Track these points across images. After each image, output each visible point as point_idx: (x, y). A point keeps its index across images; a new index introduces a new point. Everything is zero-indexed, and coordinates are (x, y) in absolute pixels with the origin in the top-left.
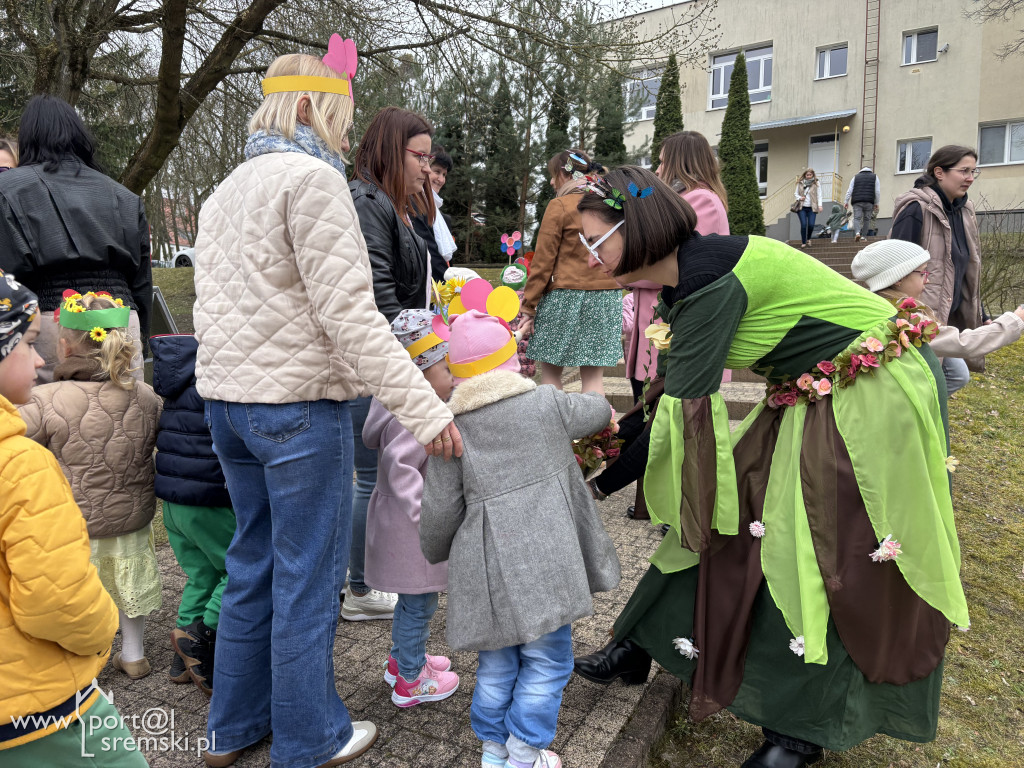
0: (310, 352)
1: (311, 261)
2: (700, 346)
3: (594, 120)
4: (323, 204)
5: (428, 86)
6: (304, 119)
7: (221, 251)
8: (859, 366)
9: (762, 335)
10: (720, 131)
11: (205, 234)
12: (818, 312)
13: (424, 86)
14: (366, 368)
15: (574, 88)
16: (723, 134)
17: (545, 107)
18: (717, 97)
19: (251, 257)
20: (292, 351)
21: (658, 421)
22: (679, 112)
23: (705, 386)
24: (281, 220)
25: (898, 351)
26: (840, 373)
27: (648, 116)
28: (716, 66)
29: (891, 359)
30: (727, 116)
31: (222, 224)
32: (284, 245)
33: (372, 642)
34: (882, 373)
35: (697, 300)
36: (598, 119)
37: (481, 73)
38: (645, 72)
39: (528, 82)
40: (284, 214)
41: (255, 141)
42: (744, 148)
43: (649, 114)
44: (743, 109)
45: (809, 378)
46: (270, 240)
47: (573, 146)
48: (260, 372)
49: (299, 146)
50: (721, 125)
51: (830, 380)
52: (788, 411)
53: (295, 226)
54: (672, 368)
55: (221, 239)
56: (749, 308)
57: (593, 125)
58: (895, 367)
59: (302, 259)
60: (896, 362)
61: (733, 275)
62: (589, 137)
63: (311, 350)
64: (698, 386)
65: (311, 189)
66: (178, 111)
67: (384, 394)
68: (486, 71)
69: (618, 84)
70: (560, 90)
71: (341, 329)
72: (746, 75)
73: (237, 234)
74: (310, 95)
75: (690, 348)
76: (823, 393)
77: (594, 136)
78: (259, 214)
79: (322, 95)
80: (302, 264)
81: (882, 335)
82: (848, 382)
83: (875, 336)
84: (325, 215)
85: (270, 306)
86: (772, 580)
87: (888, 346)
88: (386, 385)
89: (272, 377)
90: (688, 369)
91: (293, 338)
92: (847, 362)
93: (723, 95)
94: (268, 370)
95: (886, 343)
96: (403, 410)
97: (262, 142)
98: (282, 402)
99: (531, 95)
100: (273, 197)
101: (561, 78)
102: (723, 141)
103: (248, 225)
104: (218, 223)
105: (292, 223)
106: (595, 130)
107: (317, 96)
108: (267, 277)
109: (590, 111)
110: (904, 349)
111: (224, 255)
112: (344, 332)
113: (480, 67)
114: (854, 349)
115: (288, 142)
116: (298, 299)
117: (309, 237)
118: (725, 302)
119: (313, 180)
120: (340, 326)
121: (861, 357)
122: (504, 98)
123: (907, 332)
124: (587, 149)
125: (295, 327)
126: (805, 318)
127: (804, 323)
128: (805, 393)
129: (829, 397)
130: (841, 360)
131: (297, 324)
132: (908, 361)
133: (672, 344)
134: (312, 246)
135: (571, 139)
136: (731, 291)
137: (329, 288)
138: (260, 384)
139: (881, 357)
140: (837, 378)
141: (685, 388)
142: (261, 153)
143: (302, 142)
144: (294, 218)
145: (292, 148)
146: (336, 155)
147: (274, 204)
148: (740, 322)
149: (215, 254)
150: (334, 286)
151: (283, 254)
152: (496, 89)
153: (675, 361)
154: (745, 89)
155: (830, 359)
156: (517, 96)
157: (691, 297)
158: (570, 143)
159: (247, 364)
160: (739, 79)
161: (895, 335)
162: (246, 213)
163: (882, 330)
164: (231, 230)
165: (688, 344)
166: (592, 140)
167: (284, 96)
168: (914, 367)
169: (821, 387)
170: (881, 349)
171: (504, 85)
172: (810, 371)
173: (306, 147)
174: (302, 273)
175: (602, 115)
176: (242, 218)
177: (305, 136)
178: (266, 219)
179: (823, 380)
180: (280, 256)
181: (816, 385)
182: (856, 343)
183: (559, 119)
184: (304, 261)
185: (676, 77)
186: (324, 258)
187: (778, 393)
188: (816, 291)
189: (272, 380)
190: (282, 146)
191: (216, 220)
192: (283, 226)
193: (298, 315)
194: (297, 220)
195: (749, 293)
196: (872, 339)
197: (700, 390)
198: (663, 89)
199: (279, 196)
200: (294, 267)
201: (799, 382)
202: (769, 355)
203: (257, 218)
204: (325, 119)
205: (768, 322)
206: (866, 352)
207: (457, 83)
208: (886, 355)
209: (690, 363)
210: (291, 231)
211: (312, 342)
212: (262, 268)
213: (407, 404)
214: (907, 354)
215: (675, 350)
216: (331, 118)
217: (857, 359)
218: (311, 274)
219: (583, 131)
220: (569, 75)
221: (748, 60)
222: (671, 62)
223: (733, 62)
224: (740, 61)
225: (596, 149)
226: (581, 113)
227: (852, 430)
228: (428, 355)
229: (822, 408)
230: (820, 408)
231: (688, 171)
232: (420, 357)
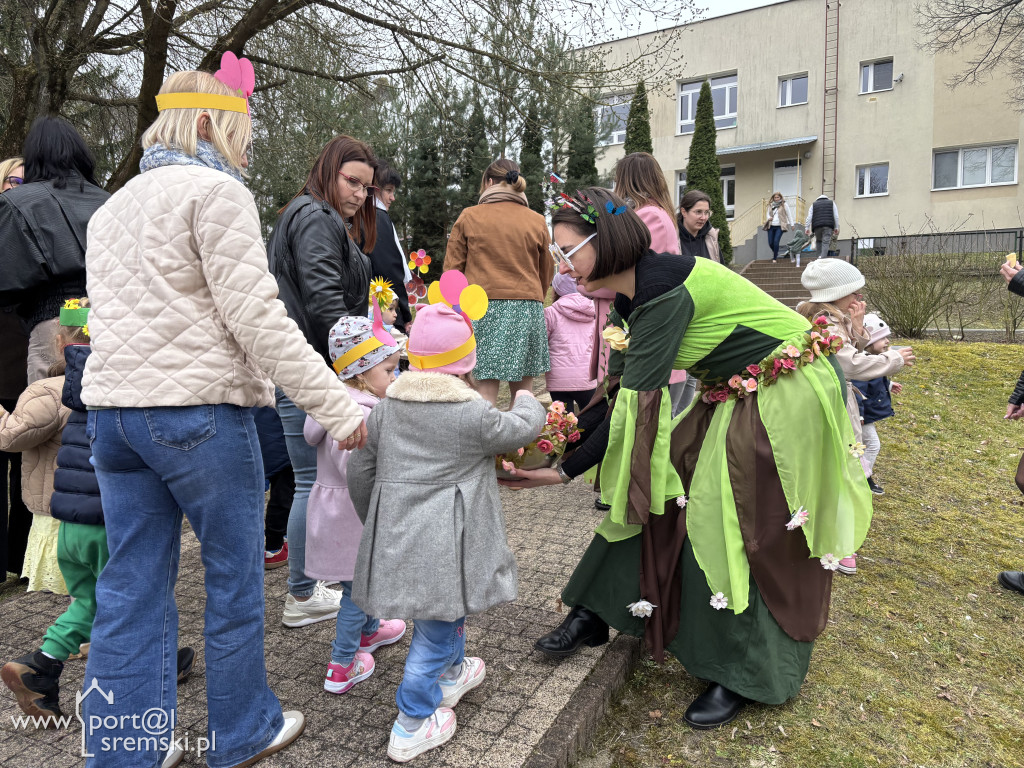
0: (218, 354)
1: (221, 268)
2: (655, 346)
3: (566, 143)
4: (233, 214)
5: (404, 109)
6: (205, 134)
7: (114, 258)
8: (780, 369)
9: (703, 340)
10: (688, 156)
11: (97, 242)
12: (749, 322)
13: (399, 110)
14: (286, 372)
15: (547, 114)
16: (691, 157)
17: (518, 130)
18: (685, 122)
19: (152, 261)
20: (196, 353)
21: (617, 411)
22: (648, 137)
23: (658, 380)
24: (186, 226)
25: (811, 357)
26: (764, 374)
27: (618, 140)
28: (684, 93)
29: (805, 364)
30: (694, 140)
31: (116, 233)
32: (189, 250)
34: (798, 375)
35: (654, 306)
36: (571, 143)
37: (455, 97)
38: (616, 98)
39: (502, 107)
40: (191, 222)
41: (153, 153)
42: (710, 171)
43: (620, 138)
44: (710, 134)
45: (738, 378)
46: (175, 246)
47: (546, 168)
48: (160, 374)
49: (201, 160)
50: (688, 150)
51: (756, 379)
52: (719, 407)
53: (203, 233)
54: (630, 364)
55: (115, 247)
56: (695, 316)
57: (565, 148)
58: (808, 370)
59: (211, 265)
60: (809, 366)
61: (684, 287)
62: (562, 160)
63: (214, 352)
64: (652, 380)
65: (220, 200)
67: (302, 396)
68: (461, 96)
69: (589, 110)
70: (533, 116)
71: (259, 336)
72: (711, 103)
73: (134, 240)
74: (210, 113)
75: (647, 348)
76: (750, 390)
77: (567, 160)
78: (162, 220)
79: (221, 113)
80: (209, 271)
81: (799, 344)
82: (770, 381)
83: (794, 345)
84: (236, 224)
85: (174, 308)
86: (697, 545)
87: (804, 354)
88: (306, 388)
89: (173, 379)
90: (644, 365)
91: (197, 340)
92: (771, 365)
93: (690, 121)
94: (170, 372)
95: (802, 350)
96: (322, 410)
97: (161, 154)
98: (183, 405)
99: (505, 119)
100: (178, 204)
101: (533, 102)
102: (691, 164)
103: (149, 230)
104: (112, 231)
105: (201, 231)
106: (567, 153)
107: (216, 113)
108: (169, 281)
109: (563, 135)
110: (816, 357)
111: (118, 261)
112: (262, 338)
113: (455, 92)
114: (776, 355)
115: (190, 157)
116: (200, 304)
117: (219, 246)
118: (677, 309)
119: (221, 191)
120: (257, 333)
121: (782, 361)
122: (479, 122)
123: (819, 343)
124: (561, 172)
125: (199, 330)
126: (739, 326)
127: (739, 330)
128: (734, 391)
129: (755, 394)
130: (766, 363)
131: (200, 326)
132: (818, 366)
133: (630, 344)
134: (223, 253)
135: (544, 162)
136: (683, 299)
137: (242, 295)
138: (161, 386)
139: (798, 362)
140: (762, 378)
141: (641, 382)
142: (159, 165)
143: (204, 157)
144: (202, 226)
145: (195, 162)
146: (237, 171)
147: (179, 210)
148: (687, 328)
149: (107, 261)
150: (247, 293)
151: (188, 260)
152: (471, 113)
154: (711, 116)
155: (757, 363)
156: (491, 119)
157: (650, 303)
158: (543, 166)
159: (146, 367)
160: (705, 106)
161: (810, 345)
162: (146, 218)
163: (799, 340)
164: (128, 237)
166: (564, 164)
167: (183, 112)
168: (823, 371)
169: (749, 385)
170: (798, 355)
171: (478, 109)
172: (740, 374)
173: (208, 162)
174: (209, 281)
175: (574, 138)
176: (141, 225)
177: (207, 151)
178: (170, 225)
179: (751, 379)
180: (185, 262)
181: (745, 383)
182: (779, 350)
183: (532, 143)
184: (214, 268)
185: (644, 103)
186: (235, 265)
187: (711, 392)
188: (749, 307)
189: (173, 382)
190: (184, 159)
191: (110, 229)
192: (188, 233)
193: (202, 318)
194: (205, 228)
195: (696, 303)
196: (791, 347)
197: (653, 384)
198: (632, 115)
199: (185, 204)
200: (198, 274)
201: (730, 382)
202: (707, 357)
203: (160, 224)
204: (225, 136)
205: (709, 329)
206: (787, 357)
207: (432, 107)
208: (802, 361)
210: (198, 238)
211: (216, 345)
212: (165, 271)
213: (326, 405)
214: (818, 361)
215: (634, 349)
216: (230, 136)
217: (779, 362)
218: (220, 281)
219: (557, 153)
220: (541, 100)
221: (713, 88)
222: (641, 88)
223: (699, 90)
224: (706, 89)
225: (568, 173)
226: (554, 137)
227: (773, 421)
228: (370, 358)
229: (748, 402)
230: (746, 403)
231: (638, 190)
232: (362, 359)
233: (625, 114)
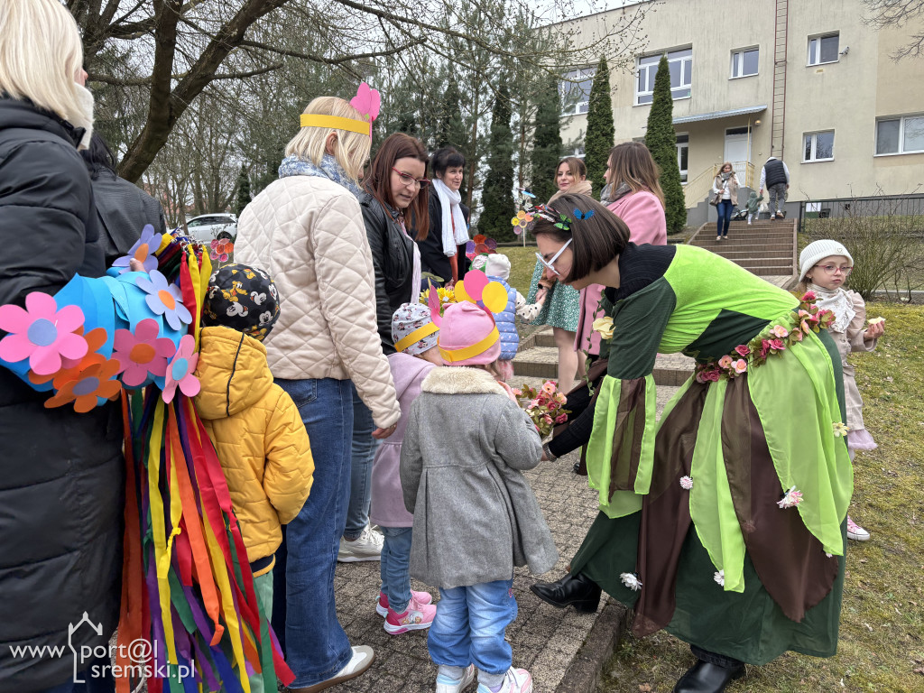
0: (320, 340)
1: (330, 270)
2: (638, 336)
3: (534, 115)
4: (342, 225)
5: (385, 85)
6: (330, 151)
7: (254, 252)
8: (769, 349)
10: (646, 125)
12: (734, 306)
13: (381, 85)
15: (513, 85)
16: (649, 127)
17: (489, 104)
18: (642, 94)
19: (278, 261)
20: (306, 338)
21: (602, 397)
22: (609, 108)
23: (641, 369)
24: (305, 233)
25: (800, 336)
26: (753, 354)
27: (581, 110)
28: (642, 67)
29: (794, 343)
30: (652, 112)
31: (256, 230)
32: (306, 253)
33: (363, 580)
34: (787, 354)
35: (635, 300)
36: (537, 115)
37: (432, 73)
38: (578, 72)
39: (475, 82)
40: (309, 228)
41: (288, 163)
42: (667, 140)
43: (582, 108)
44: (666, 106)
45: (729, 359)
46: (295, 249)
47: (515, 138)
48: (279, 353)
49: (323, 171)
50: (646, 120)
51: (746, 360)
52: (713, 385)
53: (318, 239)
54: (614, 353)
55: (254, 242)
56: (678, 305)
57: (532, 120)
58: (798, 349)
59: (322, 265)
60: (798, 345)
61: (665, 280)
62: (529, 131)
63: (320, 338)
64: (636, 368)
65: (333, 212)
68: (437, 73)
69: (554, 85)
70: (503, 90)
72: (669, 76)
73: (268, 240)
74: (338, 132)
75: (629, 338)
76: (740, 371)
77: (534, 130)
78: (287, 226)
79: (348, 133)
80: (321, 271)
81: (787, 323)
82: (760, 362)
83: (781, 324)
84: (342, 233)
85: (291, 301)
86: (699, 525)
87: (793, 333)
89: (288, 358)
90: (628, 354)
91: (308, 328)
92: (760, 346)
93: (648, 92)
94: (286, 352)
95: (790, 330)
97: (294, 166)
98: (295, 378)
99: (477, 93)
100: (301, 214)
101: (503, 76)
102: (649, 134)
103: (278, 235)
105: (316, 237)
106: (533, 124)
107: (343, 133)
108: (289, 277)
109: (530, 107)
110: (805, 335)
111: (256, 256)
113: (433, 69)
114: (764, 335)
115: (314, 168)
116: (311, 296)
118: (658, 301)
119: (334, 204)
121: (770, 342)
122: (453, 97)
123: (806, 321)
124: (528, 141)
125: (310, 319)
126: (724, 311)
127: (725, 315)
128: (725, 372)
129: (745, 375)
130: (754, 344)
131: (311, 316)
132: (808, 344)
133: (615, 334)
134: (332, 258)
135: (513, 132)
136: (663, 292)
137: (344, 295)
138: (278, 362)
139: (786, 341)
140: (751, 359)
141: (625, 370)
142: (291, 174)
143: (326, 169)
144: (317, 233)
145: (318, 173)
147: (301, 219)
148: (670, 317)
150: (348, 294)
151: (304, 260)
152: (446, 88)
153: (617, 348)
154: (668, 88)
155: (745, 343)
156: (465, 93)
157: (630, 297)
158: (512, 136)
159: (270, 346)
160: (663, 79)
161: (798, 324)
162: (277, 224)
163: (787, 319)
164: (263, 237)
165: (627, 336)
166: (532, 134)
167: (317, 130)
168: (814, 349)
169: (738, 366)
170: (786, 335)
171: (453, 87)
172: (729, 354)
173: (329, 173)
174: (318, 277)
175: (541, 110)
176: (273, 228)
177: (330, 164)
178: (293, 230)
179: (740, 360)
180: (302, 262)
181: (734, 364)
182: (766, 330)
183: (502, 113)
184: (323, 268)
185: (607, 77)
186: (341, 269)
187: (704, 371)
188: (733, 290)
189: (288, 360)
190: (310, 171)
192: (306, 238)
193: (312, 309)
194: (319, 235)
195: (678, 294)
196: (779, 327)
197: (636, 373)
198: (595, 89)
199: (305, 214)
200: (312, 271)
201: (721, 362)
202: (696, 341)
203: (285, 230)
204: (347, 152)
205: (693, 316)
206: (774, 338)
207: (411, 83)
208: (790, 340)
209: (629, 350)
210: (313, 242)
211: (322, 331)
212: (286, 268)
214: (808, 339)
215: (617, 340)
216: (352, 153)
217: (767, 343)
218: (328, 280)
219: (524, 125)
220: (510, 74)
221: (670, 61)
222: (603, 66)
223: (657, 63)
224: (664, 63)
225: (534, 142)
226: (522, 109)
227: (763, 401)
228: (427, 341)
229: (739, 383)
230: (737, 384)
231: (633, 176)
232: (422, 341)
233: (588, 87)
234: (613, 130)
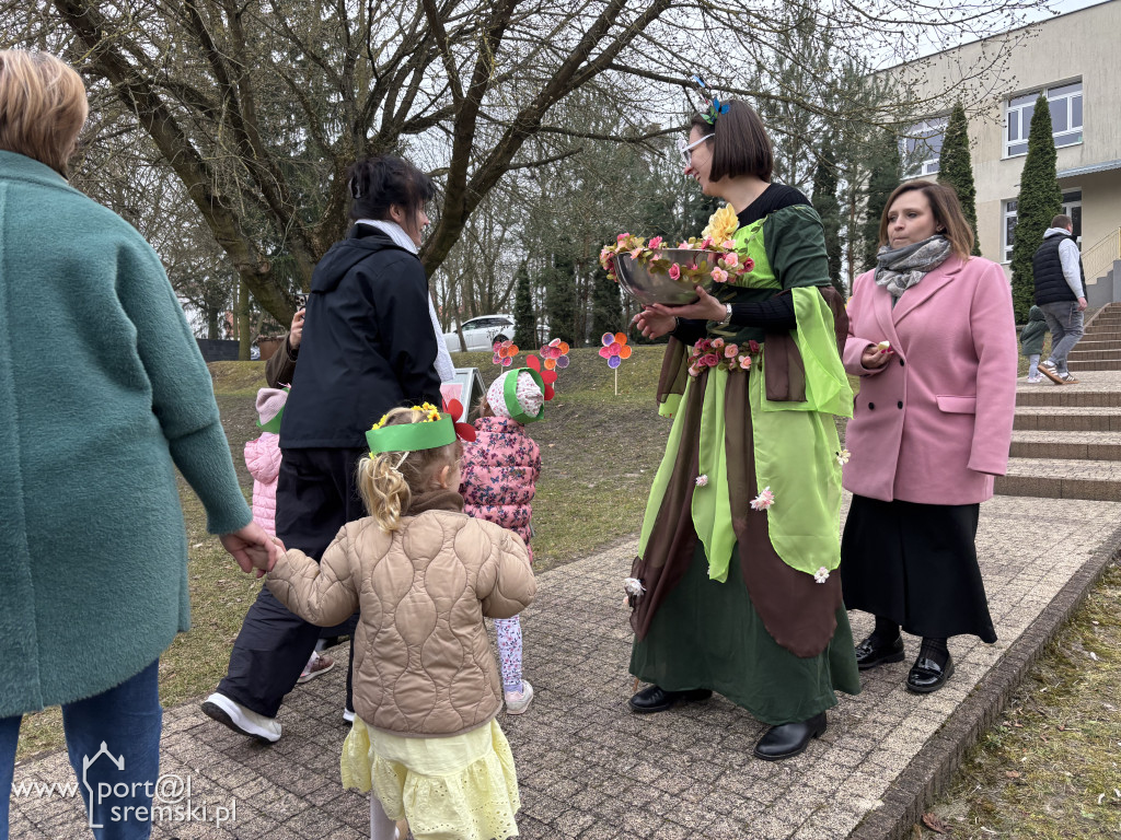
3: (866, 181)
10: (1019, 182)
15: (841, 148)
16: (1023, 185)
17: (810, 171)
18: (1013, 143)
22: (968, 165)
27: (929, 170)
28: (1012, 109)
30: (1026, 165)
36: (871, 180)
38: (924, 124)
39: (792, 147)
42: (1049, 200)
43: (930, 168)
44: (1047, 157)
47: (842, 210)
50: (1020, 176)
57: (864, 187)
62: (861, 200)
66: (462, 207)
69: (893, 143)
70: (827, 154)
72: (1050, 120)
77: (867, 199)
93: (1021, 140)
99: (794, 160)
101: (827, 140)
102: (1023, 193)
106: (866, 192)
109: (862, 172)
124: (859, 213)
135: (840, 203)
154: (1049, 135)
156: (779, 161)
158: (839, 207)
160: (1041, 123)
166: (864, 204)
175: (875, 175)
183: (825, 179)
185: (963, 129)
198: (947, 144)
219: (854, 194)
220: (835, 135)
221: (1049, 100)
222: (958, 115)
223: (1034, 103)
224: (1042, 103)
225: (868, 213)
226: (850, 174)
233: (937, 143)
234: (973, 192)
